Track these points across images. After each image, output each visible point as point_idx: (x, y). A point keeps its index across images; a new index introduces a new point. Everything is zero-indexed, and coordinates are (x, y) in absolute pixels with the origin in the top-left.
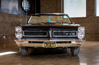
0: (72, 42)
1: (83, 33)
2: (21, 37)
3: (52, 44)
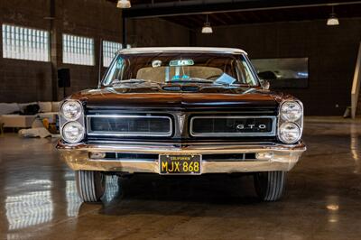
0: (260, 156)
1: (297, 123)
2: (81, 136)
3: (189, 162)
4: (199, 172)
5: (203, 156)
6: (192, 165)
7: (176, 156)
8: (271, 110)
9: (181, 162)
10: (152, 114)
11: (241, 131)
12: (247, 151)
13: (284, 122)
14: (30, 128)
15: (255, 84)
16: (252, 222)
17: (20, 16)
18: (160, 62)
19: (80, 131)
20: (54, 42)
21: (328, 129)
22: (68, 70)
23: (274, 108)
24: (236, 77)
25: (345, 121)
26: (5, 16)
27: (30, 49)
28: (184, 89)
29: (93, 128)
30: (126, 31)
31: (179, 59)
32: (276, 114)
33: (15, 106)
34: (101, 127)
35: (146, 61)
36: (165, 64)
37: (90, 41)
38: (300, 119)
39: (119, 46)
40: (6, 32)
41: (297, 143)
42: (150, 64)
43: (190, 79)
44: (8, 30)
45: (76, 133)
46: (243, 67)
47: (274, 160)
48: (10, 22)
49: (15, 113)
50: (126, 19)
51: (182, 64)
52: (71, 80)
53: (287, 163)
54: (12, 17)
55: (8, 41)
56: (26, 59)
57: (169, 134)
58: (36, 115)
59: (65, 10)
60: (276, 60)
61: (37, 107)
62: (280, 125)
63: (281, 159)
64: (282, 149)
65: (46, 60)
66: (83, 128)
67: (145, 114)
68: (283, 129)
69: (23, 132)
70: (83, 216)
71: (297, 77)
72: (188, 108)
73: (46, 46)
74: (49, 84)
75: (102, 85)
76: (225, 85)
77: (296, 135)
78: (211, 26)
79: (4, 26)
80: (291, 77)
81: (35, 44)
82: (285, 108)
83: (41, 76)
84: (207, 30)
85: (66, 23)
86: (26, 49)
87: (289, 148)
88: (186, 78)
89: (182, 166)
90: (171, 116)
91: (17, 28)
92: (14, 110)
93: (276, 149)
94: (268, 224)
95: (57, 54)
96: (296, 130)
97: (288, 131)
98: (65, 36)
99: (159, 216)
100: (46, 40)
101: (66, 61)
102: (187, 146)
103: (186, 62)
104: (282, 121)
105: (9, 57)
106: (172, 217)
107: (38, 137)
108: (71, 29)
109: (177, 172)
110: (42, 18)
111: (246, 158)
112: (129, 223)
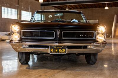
1: (103, 34)
3: (61, 49)
4: (65, 53)
5: (67, 46)
6: (63, 50)
7: (56, 46)
9: (58, 49)
10: (47, 30)
11: (82, 37)
12: (84, 45)
16: (86, 73)
17: (8, 4)
20: (19, 13)
25: (110, 39)
26: (3, 4)
32: (95, 31)
33: (6, 33)
37: (30, 13)
39: (40, 15)
40: (3, 9)
41: (103, 42)
43: (62, 20)
45: (17, 37)
47: (94, 49)
48: (4, 6)
49: (6, 35)
50: (42, 7)
53: (100, 50)
55: (4, 12)
57: (54, 38)
59: (23, 3)
62: (97, 35)
63: (97, 48)
65: (16, 19)
67: (44, 30)
69: (7, 41)
72: (62, 28)
77: (103, 39)
79: (2, 7)
81: (12, 14)
84: (67, 10)
85: (23, 7)
87: (100, 44)
89: (59, 50)
90: (55, 31)
91: (7, 8)
94: (93, 74)
98: (22, 11)
99: (49, 70)
100: (16, 12)
102: (60, 42)
104: (98, 33)
105: (4, 17)
106: (54, 70)
108: (24, 9)
109: (57, 53)
110: (15, 5)
111: (84, 48)
112: (37, 72)
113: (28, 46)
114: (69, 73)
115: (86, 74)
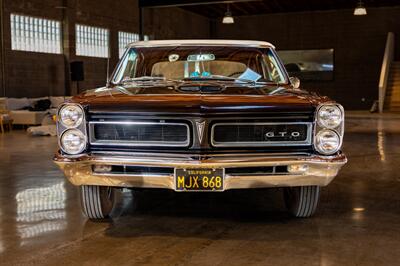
0: (292, 169)
1: (336, 130)
2: (83, 146)
3: (209, 177)
4: (222, 188)
5: (226, 169)
6: (214, 180)
7: (195, 170)
8: (306, 115)
9: (201, 176)
10: (166, 121)
11: (271, 139)
12: (278, 163)
13: (321, 129)
14: (40, 125)
15: (283, 81)
16: (283, 247)
17: (29, 5)
18: (177, 56)
19: (81, 140)
20: (67, 33)
21: (356, 125)
22: (82, 63)
23: (310, 113)
24: (261, 74)
25: (372, 116)
26: (13, 5)
27: (41, 41)
28: (204, 89)
29: (97, 137)
30: (143, 21)
31: (198, 53)
32: (311, 120)
33: (25, 101)
34: (106, 135)
35: (162, 54)
36: (183, 58)
37: (105, 32)
38: (340, 126)
39: (136, 37)
40: (15, 22)
41: (336, 154)
42: (166, 59)
43: (211, 77)
44: (17, 20)
45: (77, 143)
46: (269, 62)
47: (308, 174)
48: (19, 12)
49: (25, 108)
51: (201, 59)
52: (85, 73)
53: (324, 178)
54: (21, 7)
55: (17, 32)
56: (37, 51)
57: (186, 144)
58: (46, 112)
60: (300, 51)
61: (49, 102)
62: (317, 132)
63: (318, 173)
64: (318, 162)
65: (59, 52)
66: (85, 137)
67: (158, 121)
68: (320, 137)
69: (32, 129)
70: (86, 240)
71: (321, 69)
72: (209, 113)
73: (58, 37)
74: (61, 78)
75: (111, 83)
76: (250, 82)
77: (335, 144)
78: (232, 16)
79: (12, 16)
80: (314, 70)
81: (46, 36)
82: (323, 113)
83: (53, 69)
84: (228, 20)
85: (79, 13)
86: (36, 40)
87: (327, 160)
88: (206, 75)
89: (202, 181)
90: (189, 123)
91: (27, 18)
92: (23, 106)
93: (313, 161)
94: (303, 249)
95: (70, 45)
96: (335, 138)
97: (326, 139)
98: (78, 27)
100: (58, 31)
101: (79, 52)
102: (207, 158)
103: (206, 57)
104: (319, 128)
105: (18, 49)
107: (49, 135)
108: (85, 19)
109: (196, 188)
110: (53, 7)
111: (277, 171)
112: (139, 248)
113: (110, 169)
114: (232, 250)
115: (283, 250)
